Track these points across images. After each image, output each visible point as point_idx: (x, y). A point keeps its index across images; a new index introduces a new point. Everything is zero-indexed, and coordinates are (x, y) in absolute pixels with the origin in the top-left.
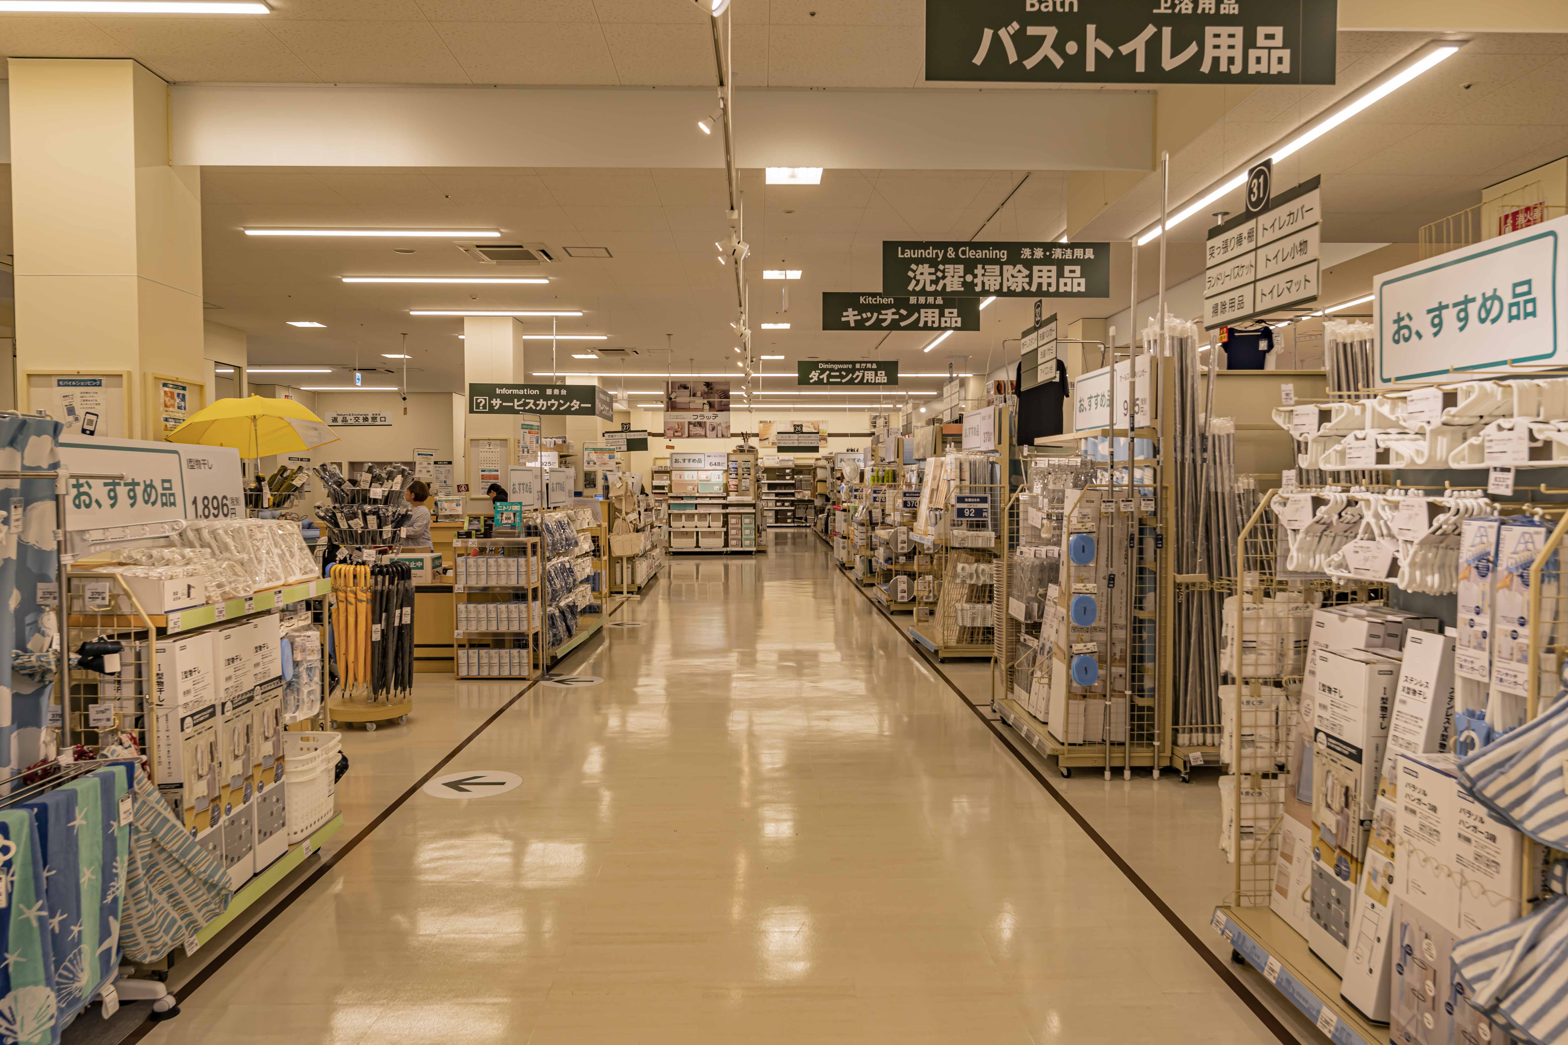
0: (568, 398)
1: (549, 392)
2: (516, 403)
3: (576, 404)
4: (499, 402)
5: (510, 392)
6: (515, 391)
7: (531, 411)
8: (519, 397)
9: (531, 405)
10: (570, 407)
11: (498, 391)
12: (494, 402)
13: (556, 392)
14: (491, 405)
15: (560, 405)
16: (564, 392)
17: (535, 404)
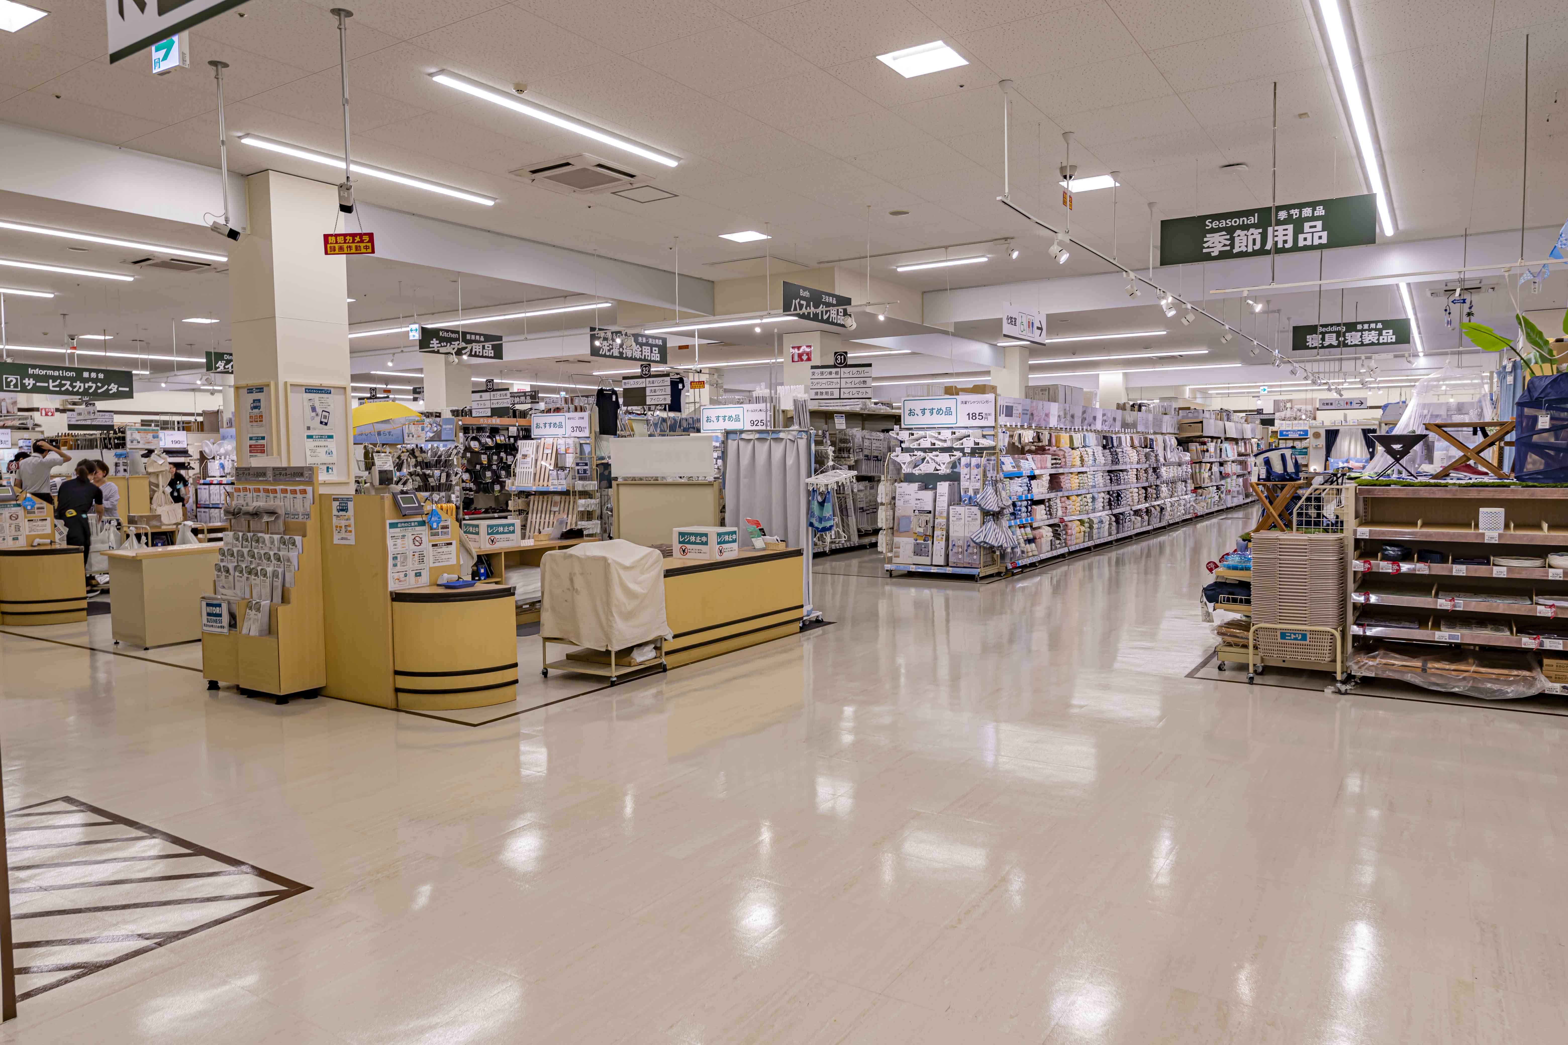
0: (106, 381)
1: (86, 375)
2: (51, 384)
3: (114, 388)
4: (32, 382)
5: (44, 372)
6: (50, 372)
7: (67, 392)
8: (55, 379)
9: (67, 386)
10: (108, 390)
11: (30, 371)
12: (26, 381)
13: (93, 375)
14: (23, 385)
15: (97, 388)
16: (101, 376)
17: (71, 385)
